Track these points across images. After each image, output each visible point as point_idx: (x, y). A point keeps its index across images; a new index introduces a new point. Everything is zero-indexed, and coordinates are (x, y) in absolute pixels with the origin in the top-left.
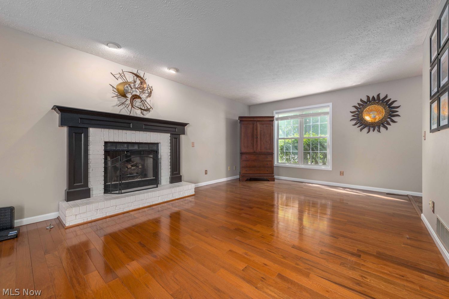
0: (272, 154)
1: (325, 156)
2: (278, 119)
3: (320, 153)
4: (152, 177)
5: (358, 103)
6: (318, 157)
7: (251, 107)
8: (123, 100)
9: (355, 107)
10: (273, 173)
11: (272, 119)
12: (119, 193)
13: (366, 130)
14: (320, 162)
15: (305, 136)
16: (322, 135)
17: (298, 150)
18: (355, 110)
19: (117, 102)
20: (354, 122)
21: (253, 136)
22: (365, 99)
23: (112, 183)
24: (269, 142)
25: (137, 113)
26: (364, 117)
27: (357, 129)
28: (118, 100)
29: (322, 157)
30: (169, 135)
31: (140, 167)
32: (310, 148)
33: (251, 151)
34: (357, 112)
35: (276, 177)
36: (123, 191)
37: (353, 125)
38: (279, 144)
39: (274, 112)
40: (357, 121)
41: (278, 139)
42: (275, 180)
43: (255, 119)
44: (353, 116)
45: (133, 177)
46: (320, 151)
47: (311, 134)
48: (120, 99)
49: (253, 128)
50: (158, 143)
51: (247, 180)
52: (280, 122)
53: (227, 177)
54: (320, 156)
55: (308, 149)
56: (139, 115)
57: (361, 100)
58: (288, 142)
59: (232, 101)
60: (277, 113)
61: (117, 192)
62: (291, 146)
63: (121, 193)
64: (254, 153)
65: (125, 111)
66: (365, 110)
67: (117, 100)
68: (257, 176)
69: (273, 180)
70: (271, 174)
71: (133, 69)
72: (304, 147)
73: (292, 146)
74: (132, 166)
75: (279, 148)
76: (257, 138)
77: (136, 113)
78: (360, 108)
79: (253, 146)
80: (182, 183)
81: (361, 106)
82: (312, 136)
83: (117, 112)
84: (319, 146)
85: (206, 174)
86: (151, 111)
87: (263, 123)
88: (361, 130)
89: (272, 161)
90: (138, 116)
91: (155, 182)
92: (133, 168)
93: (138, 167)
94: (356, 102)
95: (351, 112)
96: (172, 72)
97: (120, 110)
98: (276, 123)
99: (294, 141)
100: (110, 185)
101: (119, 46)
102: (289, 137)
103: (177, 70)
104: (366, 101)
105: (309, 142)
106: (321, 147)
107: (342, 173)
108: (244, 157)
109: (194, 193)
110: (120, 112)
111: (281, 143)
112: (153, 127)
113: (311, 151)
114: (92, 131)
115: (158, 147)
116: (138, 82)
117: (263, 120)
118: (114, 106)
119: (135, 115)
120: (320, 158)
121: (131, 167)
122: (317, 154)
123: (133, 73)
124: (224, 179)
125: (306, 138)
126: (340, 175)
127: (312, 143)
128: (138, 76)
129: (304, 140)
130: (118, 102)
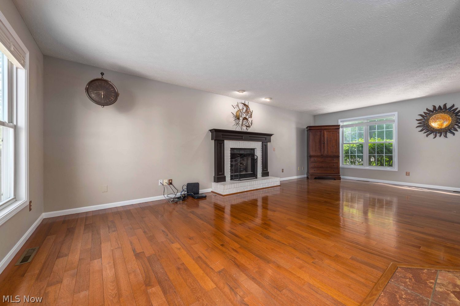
0: (338, 157)
1: (391, 158)
2: (343, 127)
3: (385, 156)
4: (251, 172)
5: (424, 112)
6: (383, 160)
7: (316, 116)
8: (237, 121)
9: (421, 115)
10: (339, 173)
11: (338, 127)
12: (239, 180)
13: (432, 136)
14: (386, 164)
15: (370, 141)
16: (387, 139)
17: (363, 153)
18: (420, 118)
19: (234, 123)
20: (420, 129)
21: (320, 142)
22: (431, 108)
23: (234, 174)
24: (335, 146)
25: (244, 129)
26: (430, 124)
27: (423, 135)
29: (388, 159)
30: (261, 143)
32: (375, 151)
33: (319, 154)
34: (423, 120)
35: (342, 177)
36: (241, 179)
37: (419, 131)
38: (344, 148)
39: (339, 120)
40: (423, 128)
41: (343, 144)
42: (341, 179)
43: (323, 128)
44: (419, 123)
46: (385, 154)
47: (376, 139)
49: (321, 135)
50: (254, 149)
51: (315, 178)
52: (345, 129)
53: (297, 175)
54: (386, 159)
55: (373, 153)
57: (427, 109)
58: (352, 147)
59: (301, 114)
60: (341, 122)
61: (238, 180)
62: (355, 150)
63: (240, 180)
64: (322, 156)
65: (238, 129)
66: (431, 118)
67: (234, 121)
68: (324, 175)
69: (340, 179)
70: (337, 174)
71: (243, 100)
72: (369, 150)
73: (357, 150)
75: (344, 152)
76: (324, 143)
78: (426, 117)
79: (321, 150)
80: (269, 177)
81: (427, 115)
82: (377, 141)
83: (234, 129)
84: (384, 150)
85: (282, 172)
86: (251, 127)
87: (330, 131)
88: (427, 136)
89: (338, 163)
91: (254, 175)
93: (243, 165)
94: (422, 111)
95: (417, 120)
96: (268, 100)
98: (341, 130)
99: (358, 146)
100: (232, 175)
101: (244, 91)
102: (354, 142)
103: (271, 99)
104: (432, 110)
105: (374, 147)
106: (387, 151)
107: (408, 174)
108: (312, 159)
109: (279, 184)
111: (346, 147)
112: (253, 138)
113: (376, 155)
114: (226, 142)
115: (254, 151)
116: (245, 108)
117: (330, 129)
118: (233, 126)
120: (386, 160)
122: (382, 157)
123: (243, 103)
124: (295, 177)
125: (371, 143)
126: (406, 175)
127: (377, 147)
128: (245, 105)
129: (369, 145)
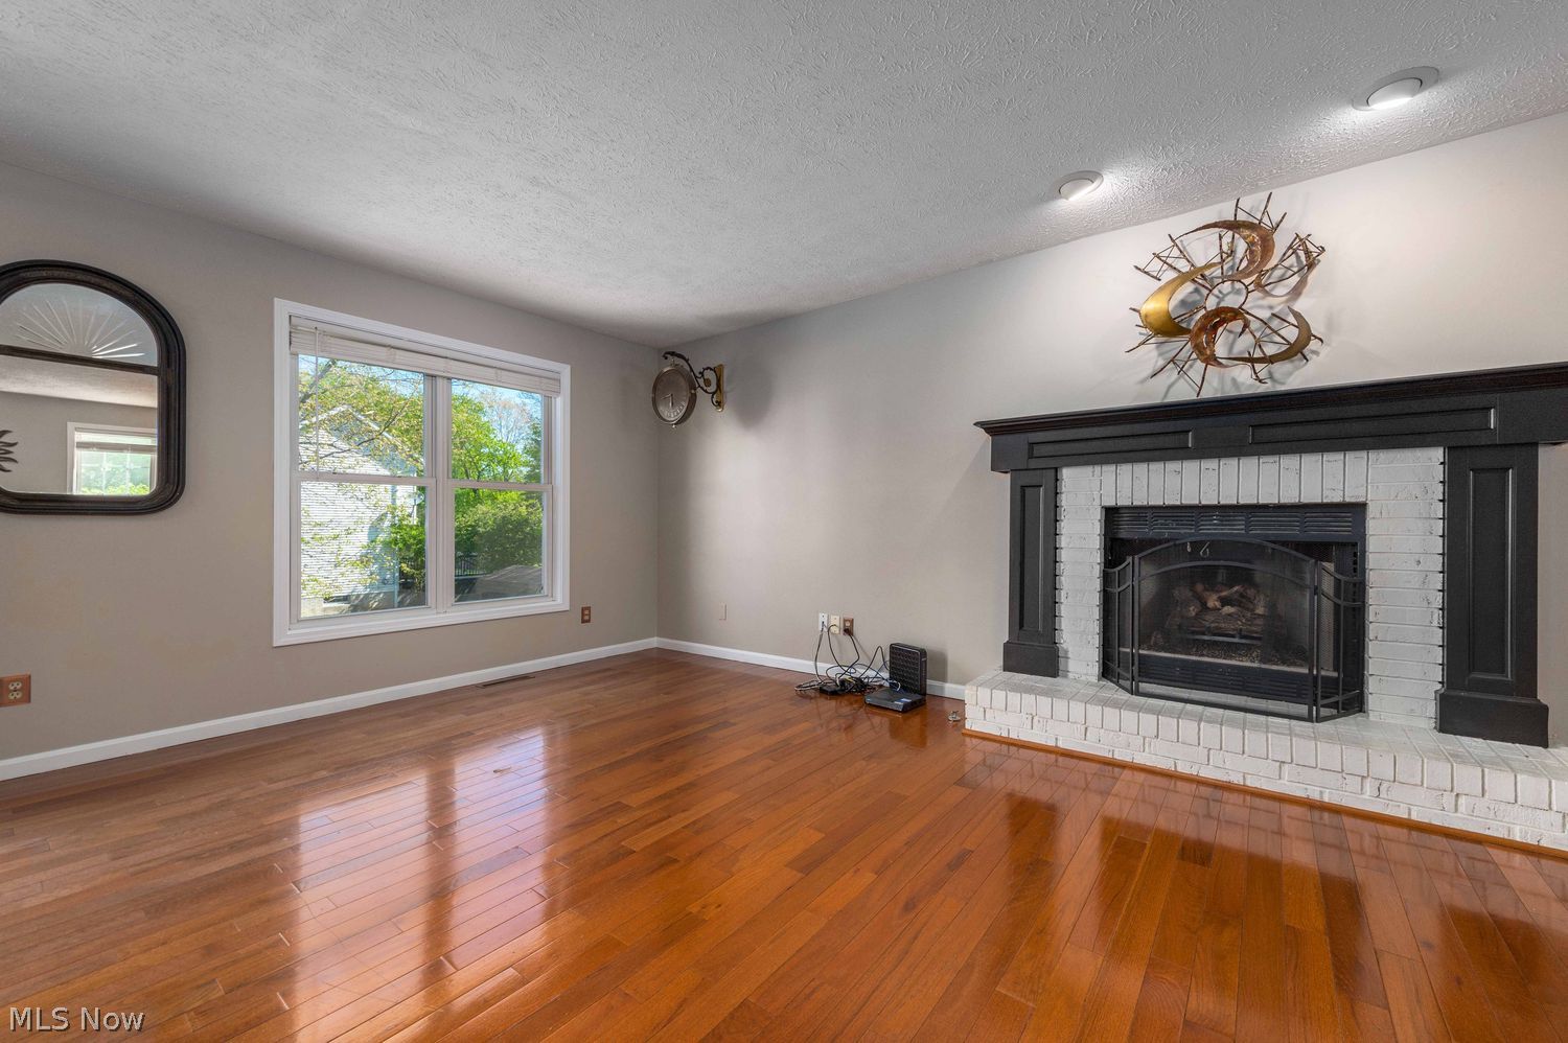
4: (1331, 669)
12: (1131, 692)
19: (1157, 362)
23: (1141, 652)
28: (1160, 355)
30: (1437, 454)
31: (1260, 610)
45: (1230, 650)
48: (1167, 347)
50: (1364, 504)
56: (1251, 386)
63: (1138, 693)
67: (1155, 353)
71: (1217, 207)
74: (1225, 602)
77: (1234, 381)
86: (1315, 353)
90: (1245, 391)
92: (1228, 609)
93: (1251, 610)
97: (1165, 390)
100: (1127, 653)
110: (1165, 396)
115: (1361, 520)
119: (1231, 392)
121: (1218, 604)
130: (1160, 358)
